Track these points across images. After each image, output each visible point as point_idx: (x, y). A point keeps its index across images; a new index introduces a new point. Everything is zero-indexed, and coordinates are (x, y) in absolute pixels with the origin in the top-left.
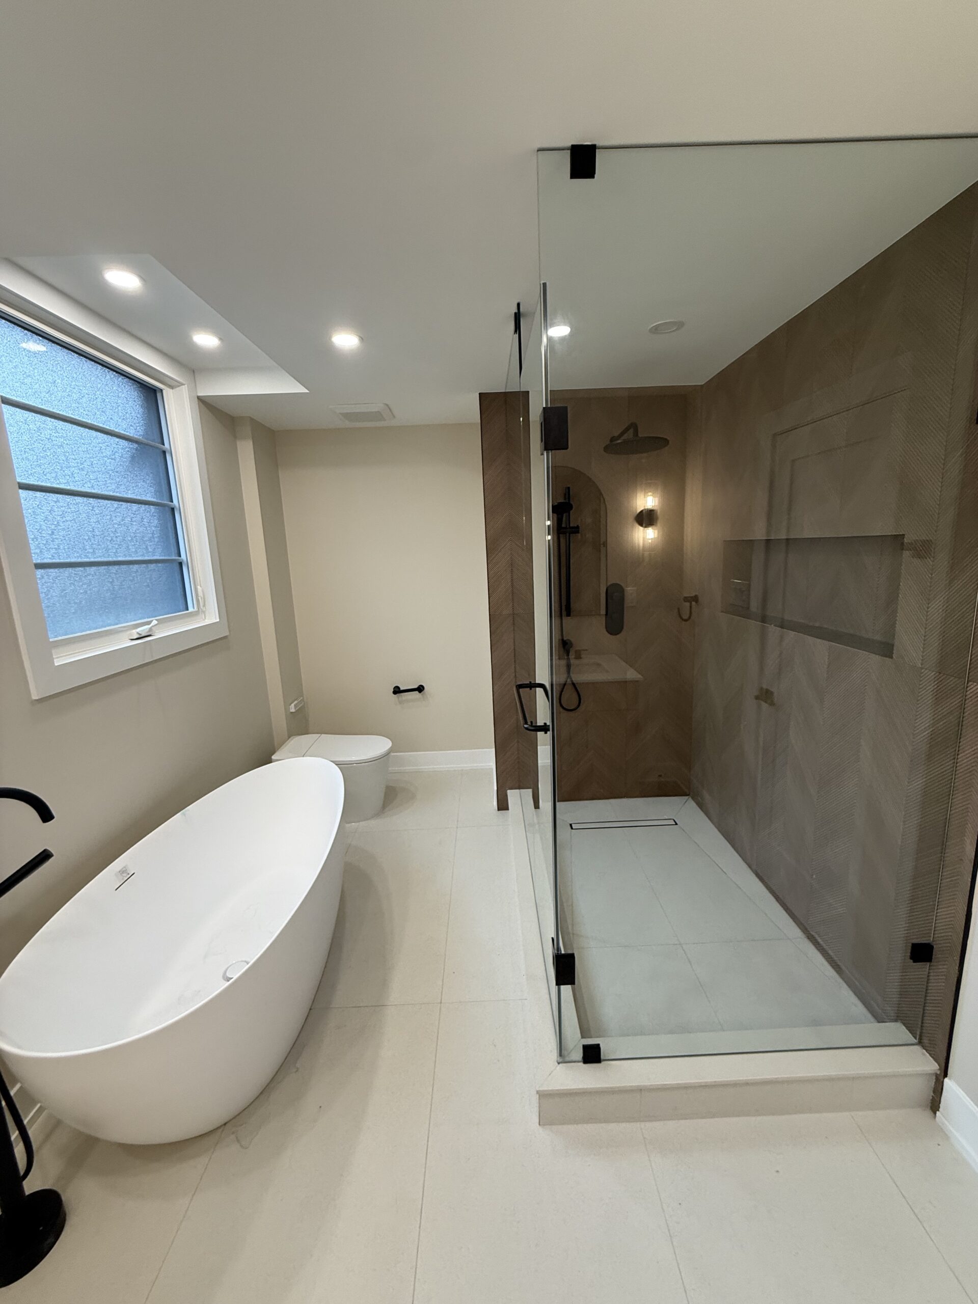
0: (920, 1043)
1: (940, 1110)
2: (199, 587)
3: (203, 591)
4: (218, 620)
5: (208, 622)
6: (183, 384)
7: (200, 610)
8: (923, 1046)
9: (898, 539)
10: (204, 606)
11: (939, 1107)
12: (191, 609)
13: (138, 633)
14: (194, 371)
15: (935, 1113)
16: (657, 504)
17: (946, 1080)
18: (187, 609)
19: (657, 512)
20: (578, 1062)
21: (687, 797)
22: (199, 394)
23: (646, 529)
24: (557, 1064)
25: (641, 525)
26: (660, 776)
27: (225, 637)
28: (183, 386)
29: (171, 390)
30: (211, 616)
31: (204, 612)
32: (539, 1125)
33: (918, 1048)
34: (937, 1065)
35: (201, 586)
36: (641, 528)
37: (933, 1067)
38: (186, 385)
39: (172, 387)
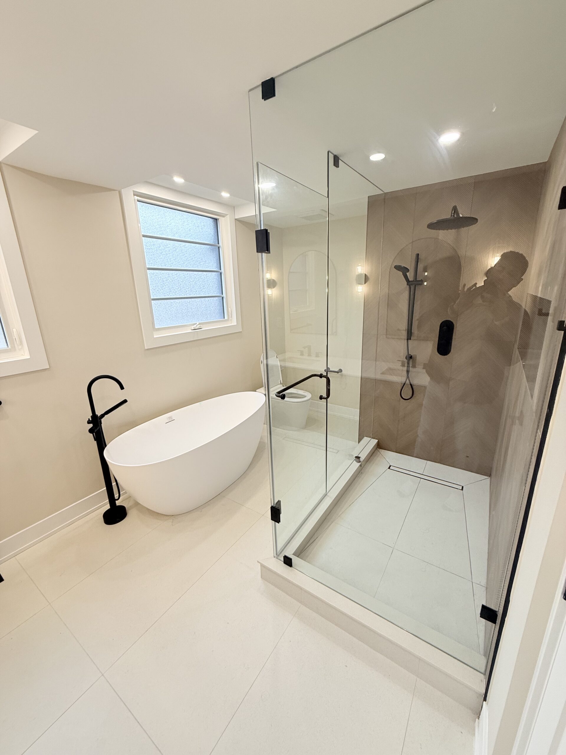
2: (230, 309)
4: (236, 324)
5: (232, 324)
6: (227, 215)
7: (229, 319)
8: (485, 677)
10: (231, 317)
12: (226, 318)
13: (194, 327)
14: (234, 207)
18: (224, 318)
20: (282, 561)
22: (236, 218)
24: (273, 557)
27: (241, 332)
28: (228, 216)
29: (224, 218)
30: (234, 322)
31: (232, 320)
32: (261, 577)
34: (485, 691)
37: (482, 690)
38: (230, 215)
39: (224, 217)
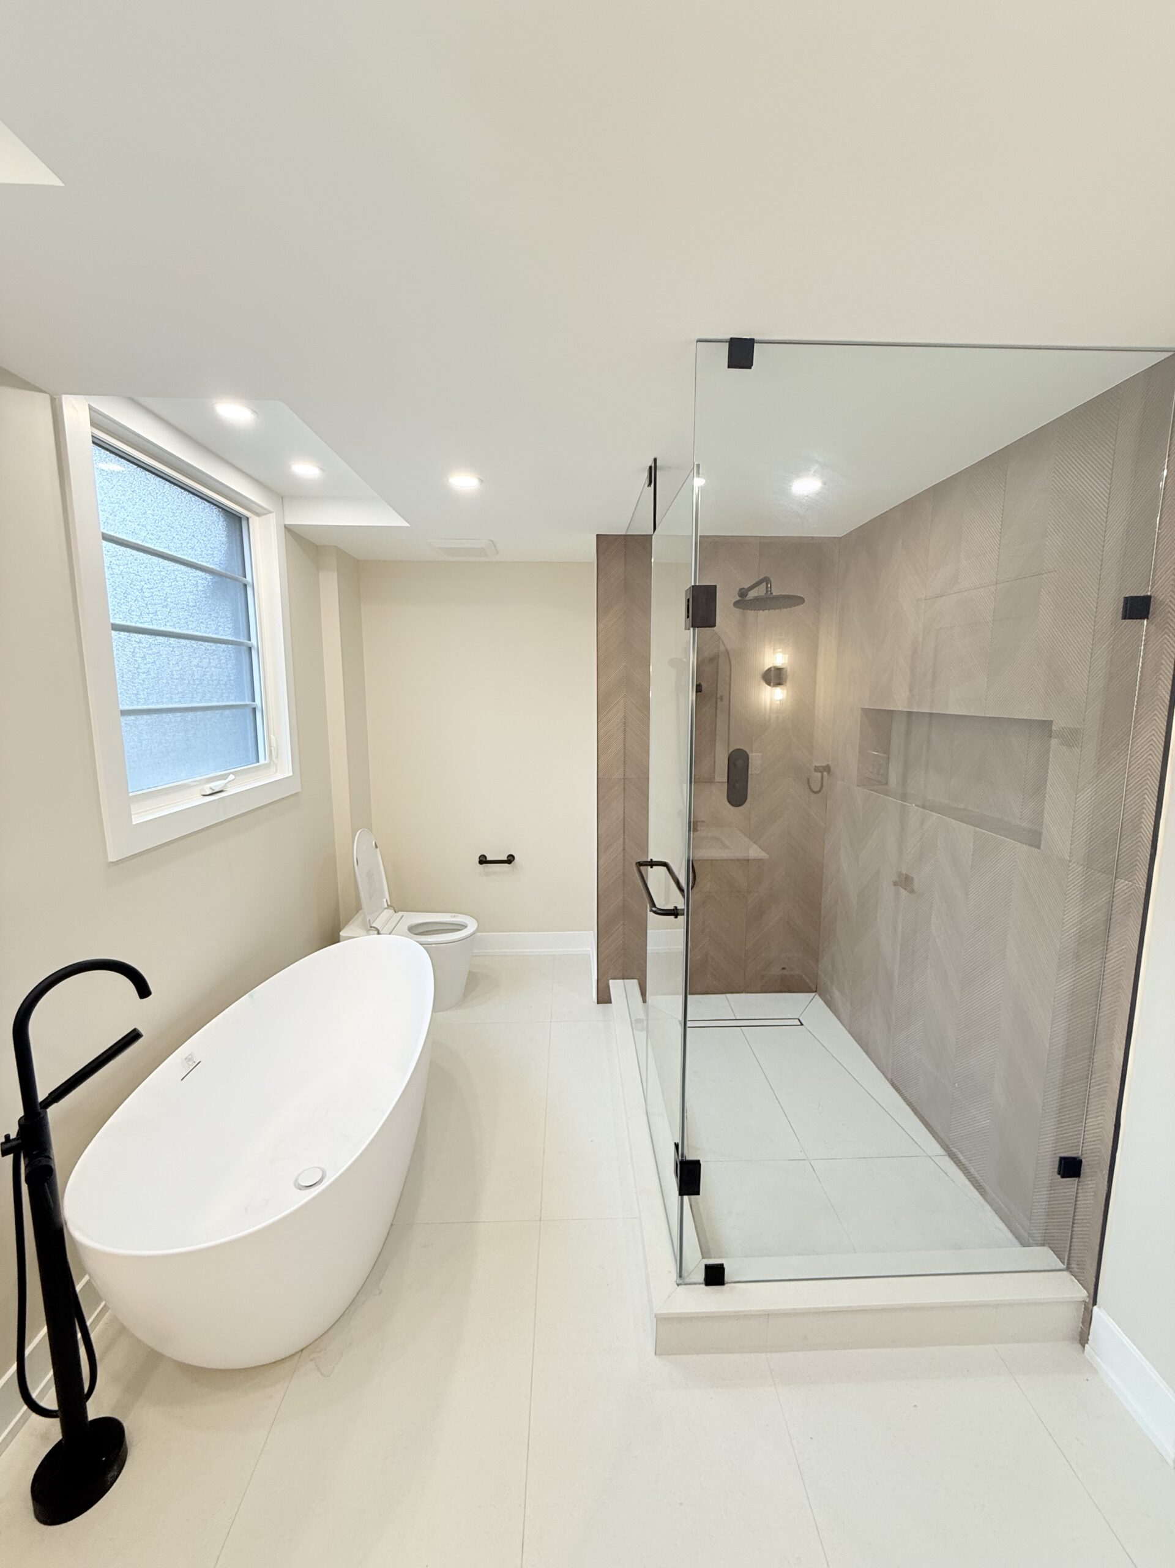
0: (1068, 1268)
1: (1089, 1342)
2: (272, 736)
3: (276, 740)
4: (291, 774)
5: (279, 777)
6: (271, 512)
7: (272, 762)
8: (1071, 1272)
9: (1045, 726)
10: (277, 757)
11: (1088, 1340)
12: (262, 761)
13: (211, 788)
14: (282, 498)
15: (1084, 1347)
16: (787, 661)
17: (1095, 1308)
18: (258, 761)
19: (786, 671)
20: (700, 1284)
21: (814, 994)
22: (287, 523)
23: (774, 688)
24: (676, 1286)
25: (769, 683)
26: (784, 969)
27: (297, 794)
28: (271, 514)
29: (257, 518)
30: (284, 769)
31: (276, 765)
32: (656, 1354)
33: (1066, 1273)
34: (1086, 1292)
35: (274, 735)
36: (768, 688)
37: (1082, 1294)
38: (274, 514)
39: (258, 514)
